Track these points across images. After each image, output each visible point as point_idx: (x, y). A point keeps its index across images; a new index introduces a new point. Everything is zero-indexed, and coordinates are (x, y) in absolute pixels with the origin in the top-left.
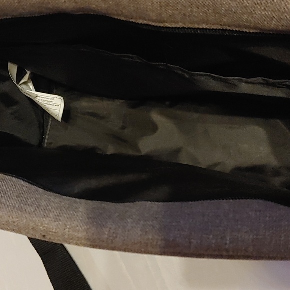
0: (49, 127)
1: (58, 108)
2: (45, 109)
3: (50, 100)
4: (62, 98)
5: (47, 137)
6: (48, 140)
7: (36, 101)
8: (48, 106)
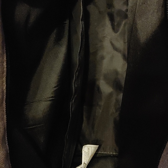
0: (105, 153)
1: (90, 148)
2: (92, 157)
3: (86, 154)
4: (84, 147)
5: (111, 153)
6: (113, 152)
7: (88, 163)
8: (90, 155)
